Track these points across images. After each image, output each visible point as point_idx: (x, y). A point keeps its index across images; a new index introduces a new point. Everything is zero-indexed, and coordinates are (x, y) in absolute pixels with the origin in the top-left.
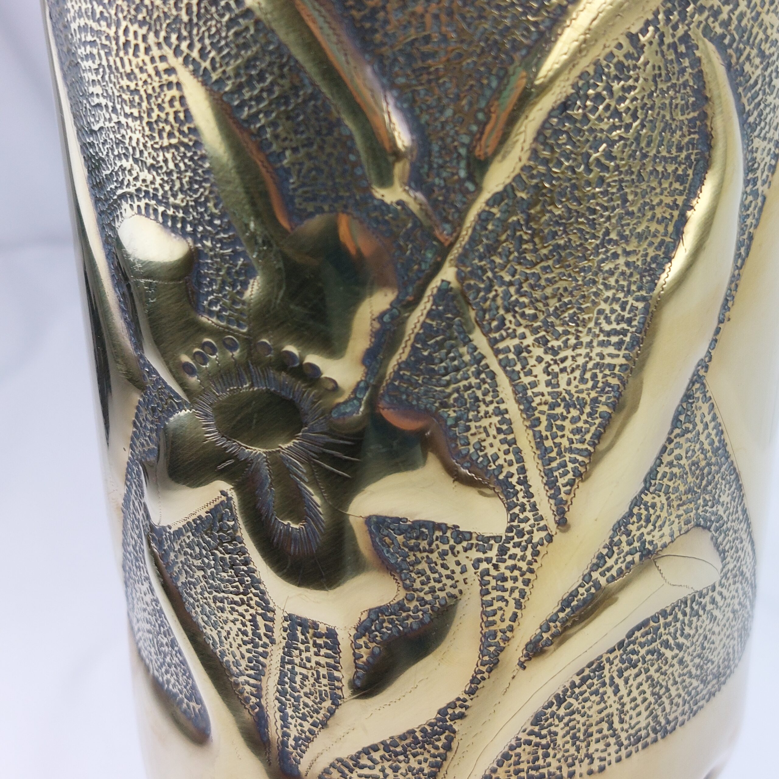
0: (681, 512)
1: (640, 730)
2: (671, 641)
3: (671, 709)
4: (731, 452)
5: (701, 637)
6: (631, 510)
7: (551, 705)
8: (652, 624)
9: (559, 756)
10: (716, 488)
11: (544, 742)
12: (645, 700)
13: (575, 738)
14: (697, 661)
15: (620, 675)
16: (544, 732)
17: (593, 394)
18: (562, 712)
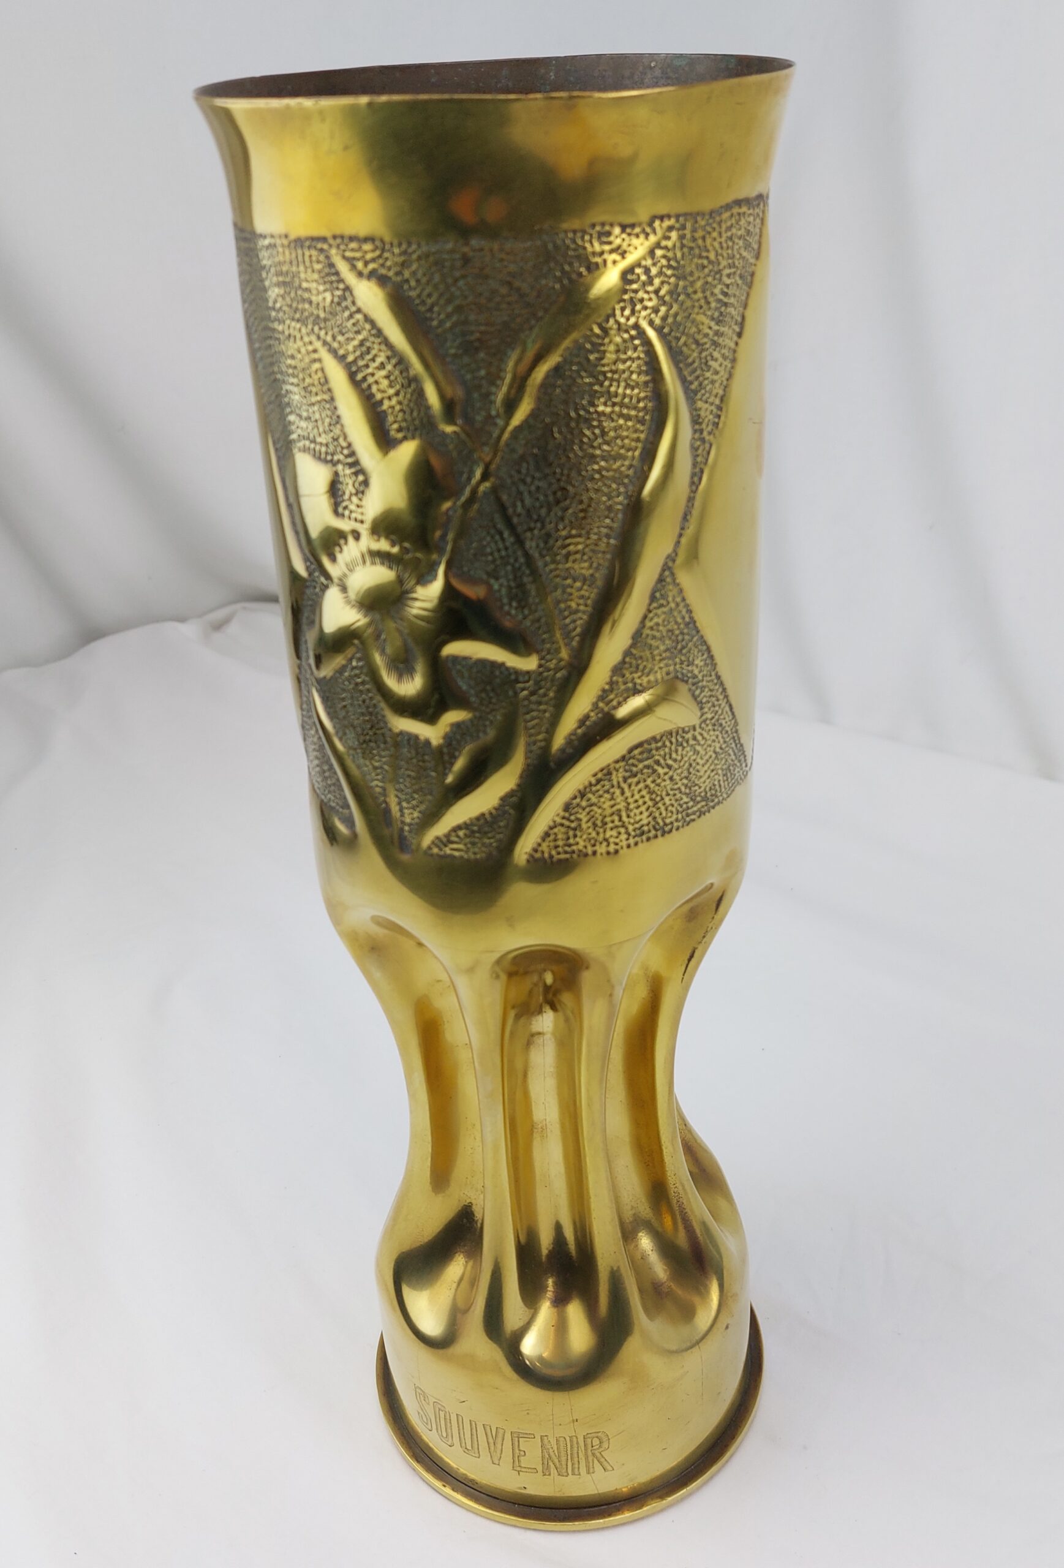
0: (662, 665)
1: (642, 826)
2: (662, 761)
3: (667, 814)
4: (700, 628)
5: (687, 764)
6: (624, 658)
7: (575, 798)
8: (646, 746)
9: (585, 837)
10: (689, 652)
11: (573, 825)
12: (645, 803)
13: (595, 825)
14: (685, 781)
15: (625, 781)
16: (572, 818)
17: (591, 571)
18: (584, 804)
